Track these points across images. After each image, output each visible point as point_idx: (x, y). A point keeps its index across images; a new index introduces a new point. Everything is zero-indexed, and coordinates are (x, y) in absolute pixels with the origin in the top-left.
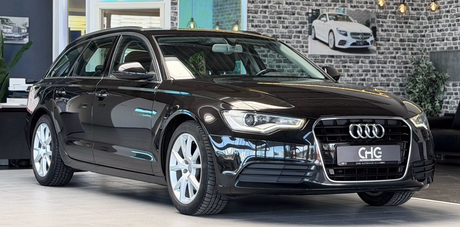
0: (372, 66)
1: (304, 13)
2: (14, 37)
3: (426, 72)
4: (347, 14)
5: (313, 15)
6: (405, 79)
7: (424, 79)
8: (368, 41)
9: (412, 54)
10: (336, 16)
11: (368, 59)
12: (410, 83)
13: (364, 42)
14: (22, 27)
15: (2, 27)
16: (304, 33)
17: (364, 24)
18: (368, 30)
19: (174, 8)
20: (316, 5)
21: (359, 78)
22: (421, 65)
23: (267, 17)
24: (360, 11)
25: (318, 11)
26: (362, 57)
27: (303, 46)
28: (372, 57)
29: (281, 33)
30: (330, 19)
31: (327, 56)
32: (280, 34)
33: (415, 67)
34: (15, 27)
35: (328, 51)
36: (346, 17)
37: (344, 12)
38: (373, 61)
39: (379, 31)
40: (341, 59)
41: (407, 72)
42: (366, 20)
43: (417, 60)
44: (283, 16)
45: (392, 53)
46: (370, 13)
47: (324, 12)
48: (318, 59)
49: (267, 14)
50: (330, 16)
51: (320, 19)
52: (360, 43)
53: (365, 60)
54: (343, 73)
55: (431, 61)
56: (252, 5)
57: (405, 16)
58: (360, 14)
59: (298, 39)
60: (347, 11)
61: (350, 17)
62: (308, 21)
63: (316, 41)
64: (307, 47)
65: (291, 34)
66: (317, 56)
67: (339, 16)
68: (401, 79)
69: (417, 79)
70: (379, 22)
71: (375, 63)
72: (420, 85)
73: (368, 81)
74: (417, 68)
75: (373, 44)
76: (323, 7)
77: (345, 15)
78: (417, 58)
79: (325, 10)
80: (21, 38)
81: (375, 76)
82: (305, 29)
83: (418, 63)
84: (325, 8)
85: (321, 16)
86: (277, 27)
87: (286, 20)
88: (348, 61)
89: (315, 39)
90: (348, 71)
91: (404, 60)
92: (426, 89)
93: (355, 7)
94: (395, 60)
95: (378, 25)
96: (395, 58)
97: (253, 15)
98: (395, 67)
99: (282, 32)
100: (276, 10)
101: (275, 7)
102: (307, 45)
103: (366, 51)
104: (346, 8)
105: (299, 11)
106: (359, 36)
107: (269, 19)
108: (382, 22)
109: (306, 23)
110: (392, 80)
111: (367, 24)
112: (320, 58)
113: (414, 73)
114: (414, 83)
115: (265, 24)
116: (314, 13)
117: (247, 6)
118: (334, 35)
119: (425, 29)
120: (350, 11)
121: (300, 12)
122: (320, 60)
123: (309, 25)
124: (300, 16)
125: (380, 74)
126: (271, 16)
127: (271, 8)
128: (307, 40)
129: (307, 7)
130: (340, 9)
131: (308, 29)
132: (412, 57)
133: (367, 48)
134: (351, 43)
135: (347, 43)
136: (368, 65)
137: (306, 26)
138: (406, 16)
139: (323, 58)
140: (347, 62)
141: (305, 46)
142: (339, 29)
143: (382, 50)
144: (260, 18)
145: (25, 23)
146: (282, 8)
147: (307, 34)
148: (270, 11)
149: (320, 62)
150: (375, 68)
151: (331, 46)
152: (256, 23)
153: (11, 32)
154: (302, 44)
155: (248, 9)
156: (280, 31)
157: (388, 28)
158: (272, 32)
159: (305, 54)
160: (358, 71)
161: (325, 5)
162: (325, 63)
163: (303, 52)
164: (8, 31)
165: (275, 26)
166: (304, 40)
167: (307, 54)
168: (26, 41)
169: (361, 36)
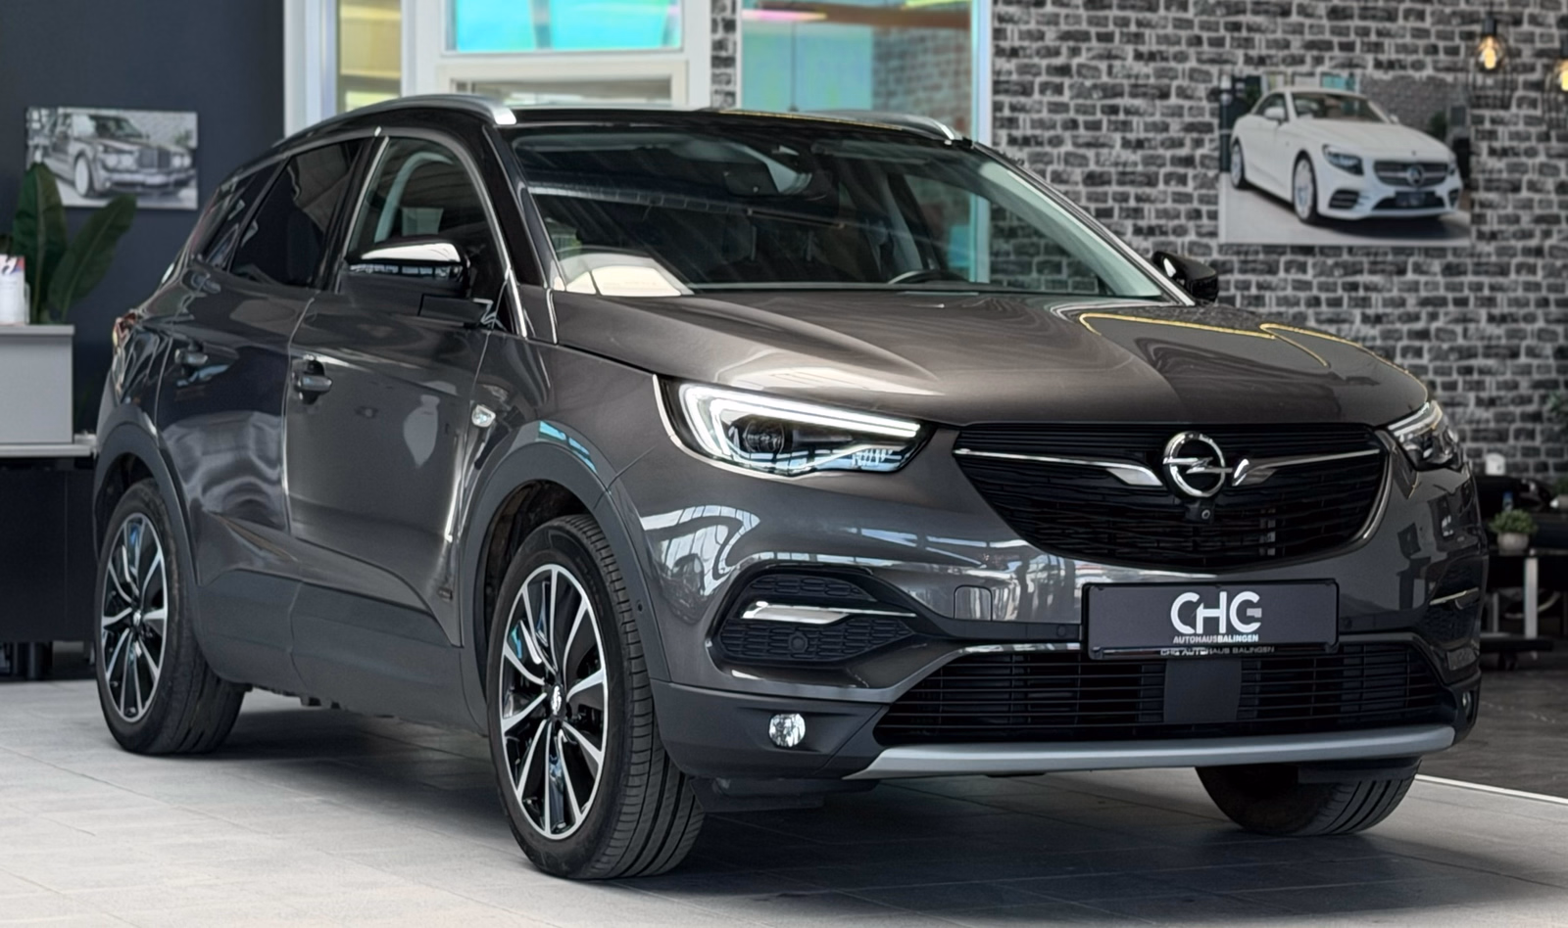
0: (1452, 283)
1: (1202, 90)
2: (143, 185)
4: (1363, 92)
5: (1235, 99)
8: (1442, 190)
10: (1320, 99)
11: (1438, 257)
13: (1423, 196)
14: (173, 148)
15: (101, 148)
16: (1203, 165)
17: (1425, 128)
18: (1438, 151)
19: (724, 78)
20: (1248, 60)
21: (1405, 328)
23: (1064, 107)
24: (1409, 82)
25: (1253, 82)
26: (1416, 252)
27: (1196, 215)
28: (1456, 251)
29: (1116, 164)
30: (1299, 113)
31: (1288, 250)
32: (1113, 170)
34: (148, 147)
35: (1288, 230)
36: (1356, 105)
37: (1349, 85)
38: (1458, 266)
39: (1478, 155)
40: (1340, 260)
42: (1431, 115)
44: (1124, 102)
45: (1528, 235)
46: (1449, 88)
47: (1275, 86)
48: (1254, 261)
49: (1066, 97)
50: (1299, 102)
51: (1261, 112)
52: (1408, 200)
53: (1429, 260)
54: (1346, 312)
56: (1008, 65)
58: (1409, 93)
59: (1181, 189)
60: (1362, 83)
61: (1373, 106)
62: (1216, 122)
63: (1248, 196)
64: (1213, 216)
65: (1153, 169)
66: (1252, 249)
67: (1331, 102)
68: (1560, 329)
70: (1479, 120)
71: (1464, 273)
73: (1438, 337)
75: (1457, 204)
76: (1273, 69)
77: (1353, 99)
79: (1280, 79)
80: (171, 189)
81: (1464, 320)
82: (1205, 150)
84: (1280, 73)
85: (1266, 99)
86: (1103, 145)
87: (1135, 119)
88: (1366, 266)
89: (1244, 185)
90: (1365, 302)
93: (1391, 65)
94: (1540, 262)
95: (1477, 131)
96: (1538, 252)
97: (1014, 100)
98: (1537, 287)
99: (1122, 160)
100: (1099, 82)
101: (1096, 69)
102: (1212, 208)
103: (1434, 227)
104: (1358, 72)
105: (1185, 83)
106: (1408, 175)
107: (1072, 114)
108: (1493, 121)
109: (1208, 128)
110: (1529, 335)
111: (1437, 130)
112: (1261, 257)
115: (1059, 131)
116: (1240, 91)
117: (993, 65)
118: (1312, 170)
120: (1375, 82)
121: (1189, 87)
122: (1263, 263)
123: (1221, 137)
124: (1187, 103)
125: (1483, 313)
126: (1080, 105)
127: (1079, 73)
128: (1212, 192)
129: (1214, 70)
130: (1338, 76)
131: (1215, 149)
133: (1434, 219)
134: (1375, 199)
135: (1361, 200)
136: (1440, 279)
137: (1211, 141)
139: (1274, 257)
140: (1360, 272)
141: (1205, 213)
142: (1333, 150)
143: (1492, 224)
144: (1039, 111)
145: (182, 131)
146: (1120, 75)
147: (1215, 168)
148: (1077, 85)
149: (1262, 272)
150: (1466, 292)
151: (1303, 212)
152: (1024, 129)
153: (134, 167)
154: (1196, 205)
155: (996, 78)
156: (1113, 159)
157: (1515, 144)
158: (1083, 161)
159: (1205, 240)
160: (1402, 303)
161: (1280, 59)
162: (1282, 274)
163: (1199, 234)
164: (124, 162)
165: (1097, 138)
166: (1204, 191)
167: (1213, 243)
168: (188, 197)
169: (1412, 175)
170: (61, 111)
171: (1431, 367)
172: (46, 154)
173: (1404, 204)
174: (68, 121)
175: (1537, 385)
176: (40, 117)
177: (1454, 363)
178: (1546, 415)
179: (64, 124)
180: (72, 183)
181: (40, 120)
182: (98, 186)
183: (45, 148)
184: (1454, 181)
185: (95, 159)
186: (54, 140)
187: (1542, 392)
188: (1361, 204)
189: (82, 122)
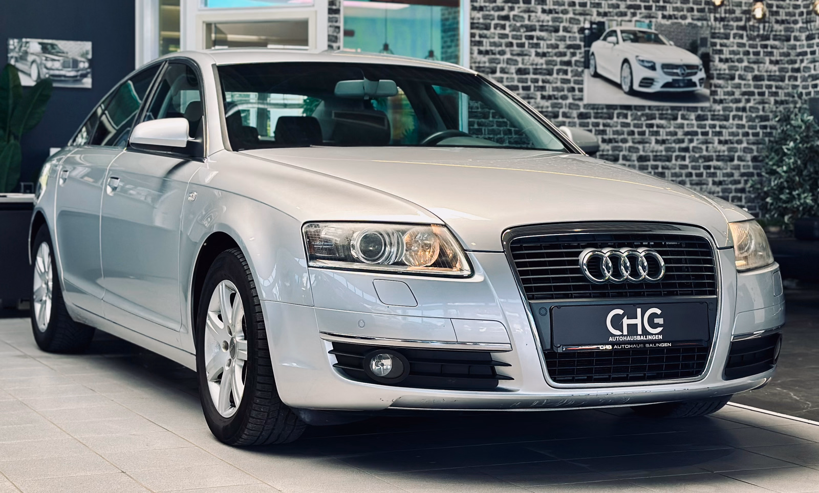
0: (701, 124)
1: (575, 28)
2: (65, 76)
3: (802, 135)
4: (656, 30)
5: (592, 33)
6: (763, 148)
7: (797, 147)
8: (695, 79)
9: (776, 102)
10: (634, 33)
11: (694, 111)
12: (773, 154)
13: (686, 81)
14: (80, 59)
15: (44, 58)
16: (576, 65)
17: (687, 48)
18: (694, 60)
19: (334, 19)
20: (599, 14)
21: (677, 146)
22: (793, 122)
23: (506, 36)
24: (679, 25)
25: (601, 25)
26: (683, 109)
28: (702, 109)
29: (532, 64)
30: (624, 40)
31: (619, 108)
33: (781, 126)
34: (67, 57)
35: (619, 98)
36: (653, 36)
37: (649, 26)
38: (704, 115)
39: (714, 61)
40: (644, 112)
41: (766, 136)
42: (690, 41)
43: (786, 113)
44: (537, 33)
45: (738, 101)
46: (699, 28)
47: (612, 27)
48: (602, 113)
49: (507, 31)
50: (624, 35)
51: (605, 39)
52: (678, 83)
53: (689, 113)
54: (647, 138)
55: (811, 115)
56: (479, 15)
57: (763, 35)
58: (679, 31)
59: (565, 77)
60: (655, 25)
61: (661, 37)
62: (582, 44)
63: (598, 80)
64: (581, 90)
65: (551, 67)
66: (600, 107)
67: (641, 35)
68: (754, 147)
69: (784, 147)
70: (714, 44)
71: (707, 119)
72: (791, 159)
73: (693, 151)
74: (785, 129)
75: (703, 85)
76: (611, 18)
77: (651, 33)
78: (785, 109)
79: (614, 23)
80: (78, 78)
81: (706, 142)
82: (577, 58)
83: (786, 119)
84: (615, 20)
85: (608, 33)
86: (526, 55)
87: (542, 42)
88: (657, 116)
89: (596, 75)
90: (657, 133)
91: (761, 113)
92: (802, 166)
93: (670, 17)
94: (744, 115)
95: (713, 50)
96: (744, 109)
97: (481, 32)
98: (743, 126)
99: (535, 62)
100: (524, 23)
101: (522, 17)
102: (580, 86)
103: (693, 97)
104: (654, 20)
105: (567, 25)
106: (678, 71)
107: (510, 39)
108: (721, 45)
109: (578, 47)
110: (739, 150)
111: (693, 49)
112: (605, 111)
113: (779, 138)
114: (780, 156)
115: (504, 48)
116: (595, 28)
117: (471, 15)
118: (630, 68)
119: (801, 57)
120: (661, 25)
121: (569, 27)
122: (606, 113)
123: (585, 51)
124: (568, 35)
125: (716, 139)
126: (514, 35)
127: (514, 20)
128: (580, 79)
129: (581, 18)
130: (644, 22)
131: (582, 57)
132: (777, 108)
133: (692, 92)
134: (661, 84)
135: (655, 83)
136: (695, 122)
137: (580, 53)
138: (765, 33)
139: (611, 111)
140: (655, 118)
141: (577, 89)
142: (641, 58)
143: (720, 95)
144: (494, 38)
145: (84, 50)
146: (534, 20)
147: (582, 66)
148: (513, 25)
149: (605, 118)
150: (708, 129)
151: (626, 89)
152: (486, 47)
153: (60, 68)
154: (572, 85)
155: (472, 21)
156: (531, 62)
157: (732, 56)
158: (516, 62)
159: (577, 102)
160: (676, 134)
161: (615, 14)
162: (615, 119)
163: (574, 99)
164: (55, 66)
165: (523, 51)
166: (576, 78)
167: (581, 103)
168: (87, 83)
169: (681, 71)
170: (24, 40)
171: (690, 165)
172: (17, 60)
173: (677, 85)
174: (28, 45)
175: (743, 175)
176: (14, 43)
177: (701, 163)
178: (747, 189)
179: (25, 46)
180: (29, 75)
181: (13, 45)
182: (42, 77)
183: (16, 58)
184: (702, 74)
185: (41, 64)
186: (21, 54)
187: (745, 178)
188: (655, 85)
189: (34, 45)
